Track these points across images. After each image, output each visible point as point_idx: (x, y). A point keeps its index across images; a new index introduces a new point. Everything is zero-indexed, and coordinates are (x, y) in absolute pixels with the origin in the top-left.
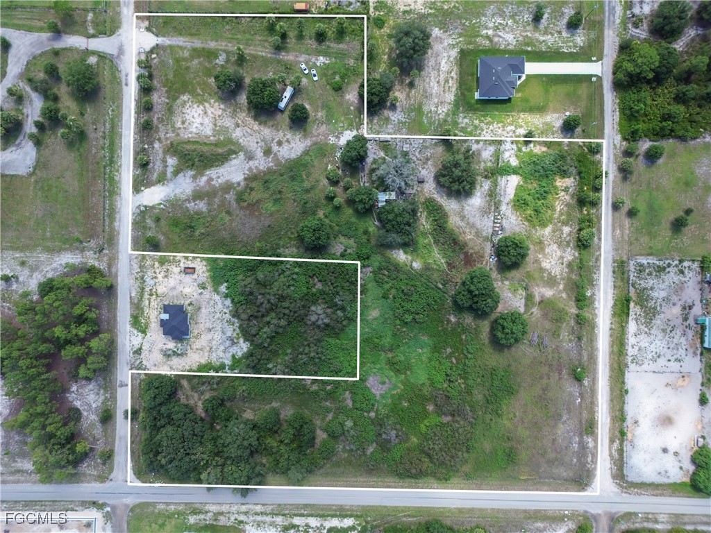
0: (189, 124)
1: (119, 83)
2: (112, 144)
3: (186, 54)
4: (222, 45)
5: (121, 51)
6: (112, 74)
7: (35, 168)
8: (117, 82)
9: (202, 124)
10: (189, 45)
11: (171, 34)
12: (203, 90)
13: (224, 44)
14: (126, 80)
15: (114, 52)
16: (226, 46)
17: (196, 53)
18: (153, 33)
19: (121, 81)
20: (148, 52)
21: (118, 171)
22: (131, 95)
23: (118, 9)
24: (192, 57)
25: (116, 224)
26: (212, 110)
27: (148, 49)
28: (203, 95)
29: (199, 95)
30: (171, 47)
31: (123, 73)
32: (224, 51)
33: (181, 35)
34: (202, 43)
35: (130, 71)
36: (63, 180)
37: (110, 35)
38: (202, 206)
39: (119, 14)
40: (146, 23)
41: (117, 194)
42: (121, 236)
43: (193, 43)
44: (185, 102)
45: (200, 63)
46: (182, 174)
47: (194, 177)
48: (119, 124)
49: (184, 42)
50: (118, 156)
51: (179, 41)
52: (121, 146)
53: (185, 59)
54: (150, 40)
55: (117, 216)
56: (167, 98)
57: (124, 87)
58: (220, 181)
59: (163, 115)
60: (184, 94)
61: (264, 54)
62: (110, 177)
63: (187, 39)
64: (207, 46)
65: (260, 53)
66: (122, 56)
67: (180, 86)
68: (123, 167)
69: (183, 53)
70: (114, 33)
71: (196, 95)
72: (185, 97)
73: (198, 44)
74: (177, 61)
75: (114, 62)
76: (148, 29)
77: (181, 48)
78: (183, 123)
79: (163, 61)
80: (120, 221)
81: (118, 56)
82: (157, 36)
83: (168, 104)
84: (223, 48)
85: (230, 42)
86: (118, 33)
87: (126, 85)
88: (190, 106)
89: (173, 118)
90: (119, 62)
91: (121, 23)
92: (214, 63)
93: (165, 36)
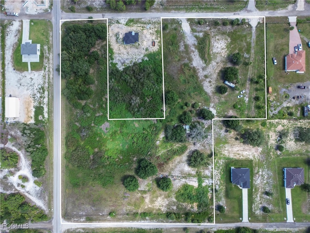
0: (218, 42)
1: (235, 11)
2: (208, 8)
3: (248, 40)
4: (252, 55)
5: (249, 11)
6: (239, 8)
8: (235, 10)
9: (218, 48)
10: (252, 41)
11: (257, 33)
12: (233, 47)
15: (249, 8)
16: (252, 57)
17: (249, 44)
18: (257, 25)
19: (236, 11)
20: (249, 23)
21: (196, 11)
22: (230, 16)
23: (267, 9)
24: (247, 43)
25: (173, 11)
26: (224, 52)
27: (250, 23)
28: (230, 48)
29: (230, 46)
30: (251, 33)
31: (239, 13)
32: (250, 57)
33: (257, 37)
34: (253, 47)
35: (240, 16)
37: (256, 6)
38: (182, 48)
39: (265, 10)
40: (261, 22)
41: (186, 11)
42: (168, 13)
43: (253, 43)
44: (227, 40)
45: (244, 46)
46: (196, 39)
47: (194, 45)
48: (217, 11)
49: (254, 39)
50: (203, 11)
51: (254, 36)
52: (207, 12)
53: (246, 39)
54: (254, 24)
55: (177, 12)
56: (229, 32)
57: (233, 13)
58: (193, 56)
59: (221, 30)
60: (231, 39)
61: (249, 74)
62: (194, 8)
63: (255, 40)
64: (252, 49)
65: (249, 72)
66: (247, 12)
67: (234, 38)
68: (198, 13)
70: (257, 8)
71: (230, 45)
72: (229, 40)
73: (253, 45)
74: (245, 36)
75: (244, 9)
76: (259, 23)
77: (251, 37)
78: (218, 39)
79: (245, 30)
80: (175, 13)
81: (247, 10)
82: (256, 27)
83: (226, 32)
84: (251, 56)
85: (254, 59)
86: (257, 10)
87: (234, 14)
88: (225, 42)
89: (220, 35)
90: (244, 11)
91: (261, 11)
92: (244, 52)
93: (256, 30)
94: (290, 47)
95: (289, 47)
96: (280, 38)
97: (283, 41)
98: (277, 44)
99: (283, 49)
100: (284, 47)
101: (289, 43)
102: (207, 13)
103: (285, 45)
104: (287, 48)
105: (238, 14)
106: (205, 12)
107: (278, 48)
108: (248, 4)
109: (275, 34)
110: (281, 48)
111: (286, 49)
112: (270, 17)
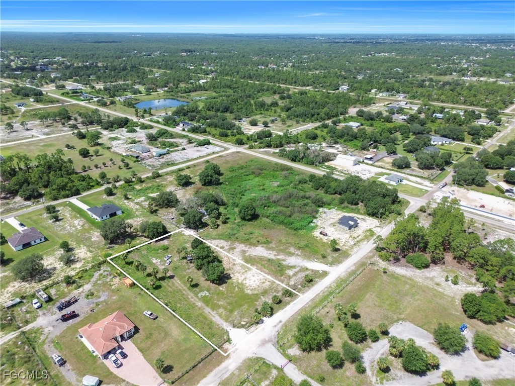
0: (260, 280)
1: (285, 325)
2: (322, 301)
3: (221, 310)
4: (194, 300)
5: (264, 343)
6: (285, 335)
7: (397, 321)
8: (286, 327)
9: (253, 276)
10: (213, 313)
11: (217, 326)
12: (234, 289)
13: (193, 300)
14: (278, 324)
15: (270, 346)
16: (192, 298)
17: (215, 307)
18: (228, 335)
19: (282, 326)
20: (246, 328)
21: (330, 287)
23: (237, 372)
24: (219, 307)
25: (353, 268)
26: (240, 278)
27: (243, 330)
28: (236, 286)
29: (239, 288)
30: (226, 321)
31: (276, 329)
32: (198, 297)
33: (211, 322)
34: (204, 309)
35: (271, 325)
36: (376, 303)
37: (261, 358)
38: (292, 250)
39: (239, 369)
40: (226, 346)
41: (340, 278)
42: (354, 262)
43: (209, 312)
44: (251, 290)
45: (219, 301)
46: (289, 265)
47: (284, 260)
49: (214, 317)
50: (324, 293)
51: (216, 319)
53: (225, 308)
54: (236, 334)
55: (349, 270)
56: (261, 298)
57: (284, 322)
58: (271, 252)
59: (272, 293)
60: (248, 294)
61: (178, 281)
62: (339, 287)
63: (211, 317)
64: (203, 305)
65: (179, 283)
66: (267, 339)
67: (242, 298)
68: (325, 286)
69: (222, 312)
70: (258, 358)
71: (241, 288)
72: (249, 292)
73: (207, 310)
74: (231, 311)
75: (276, 340)
76: (229, 340)
77: (220, 315)
78: (264, 283)
79: (240, 316)
80: (349, 268)
81: (270, 341)
82: (227, 332)
83: (263, 296)
84: (195, 298)
85: (188, 298)
86: (254, 355)
87: (281, 322)
88: (251, 286)
89: (267, 288)
90: (273, 337)
91: (245, 361)
92: (211, 295)
93: (223, 328)
94: (137, 350)
95: (138, 348)
96: (167, 350)
97: (159, 350)
98: (165, 338)
99: (150, 338)
100: (149, 343)
101: (143, 355)
102: (316, 295)
103: (149, 348)
104: (143, 345)
105: (276, 326)
106: (319, 293)
107: (160, 334)
108: (278, 350)
109: (183, 348)
110: (154, 336)
111: (141, 342)
112: (218, 366)
